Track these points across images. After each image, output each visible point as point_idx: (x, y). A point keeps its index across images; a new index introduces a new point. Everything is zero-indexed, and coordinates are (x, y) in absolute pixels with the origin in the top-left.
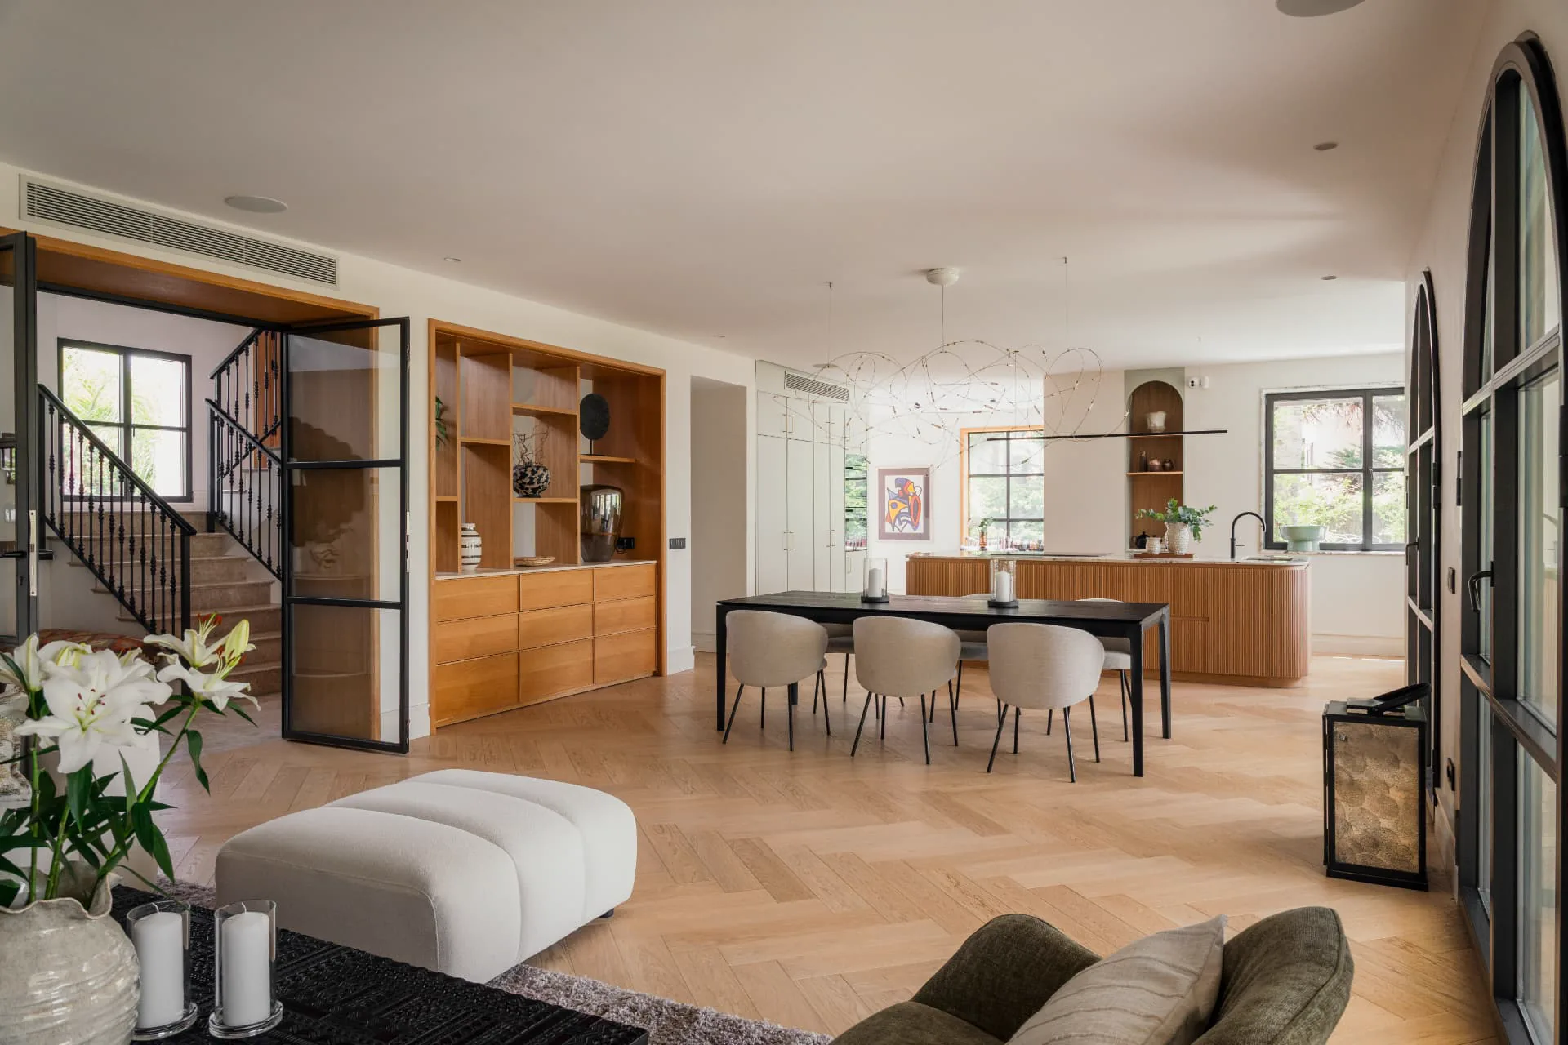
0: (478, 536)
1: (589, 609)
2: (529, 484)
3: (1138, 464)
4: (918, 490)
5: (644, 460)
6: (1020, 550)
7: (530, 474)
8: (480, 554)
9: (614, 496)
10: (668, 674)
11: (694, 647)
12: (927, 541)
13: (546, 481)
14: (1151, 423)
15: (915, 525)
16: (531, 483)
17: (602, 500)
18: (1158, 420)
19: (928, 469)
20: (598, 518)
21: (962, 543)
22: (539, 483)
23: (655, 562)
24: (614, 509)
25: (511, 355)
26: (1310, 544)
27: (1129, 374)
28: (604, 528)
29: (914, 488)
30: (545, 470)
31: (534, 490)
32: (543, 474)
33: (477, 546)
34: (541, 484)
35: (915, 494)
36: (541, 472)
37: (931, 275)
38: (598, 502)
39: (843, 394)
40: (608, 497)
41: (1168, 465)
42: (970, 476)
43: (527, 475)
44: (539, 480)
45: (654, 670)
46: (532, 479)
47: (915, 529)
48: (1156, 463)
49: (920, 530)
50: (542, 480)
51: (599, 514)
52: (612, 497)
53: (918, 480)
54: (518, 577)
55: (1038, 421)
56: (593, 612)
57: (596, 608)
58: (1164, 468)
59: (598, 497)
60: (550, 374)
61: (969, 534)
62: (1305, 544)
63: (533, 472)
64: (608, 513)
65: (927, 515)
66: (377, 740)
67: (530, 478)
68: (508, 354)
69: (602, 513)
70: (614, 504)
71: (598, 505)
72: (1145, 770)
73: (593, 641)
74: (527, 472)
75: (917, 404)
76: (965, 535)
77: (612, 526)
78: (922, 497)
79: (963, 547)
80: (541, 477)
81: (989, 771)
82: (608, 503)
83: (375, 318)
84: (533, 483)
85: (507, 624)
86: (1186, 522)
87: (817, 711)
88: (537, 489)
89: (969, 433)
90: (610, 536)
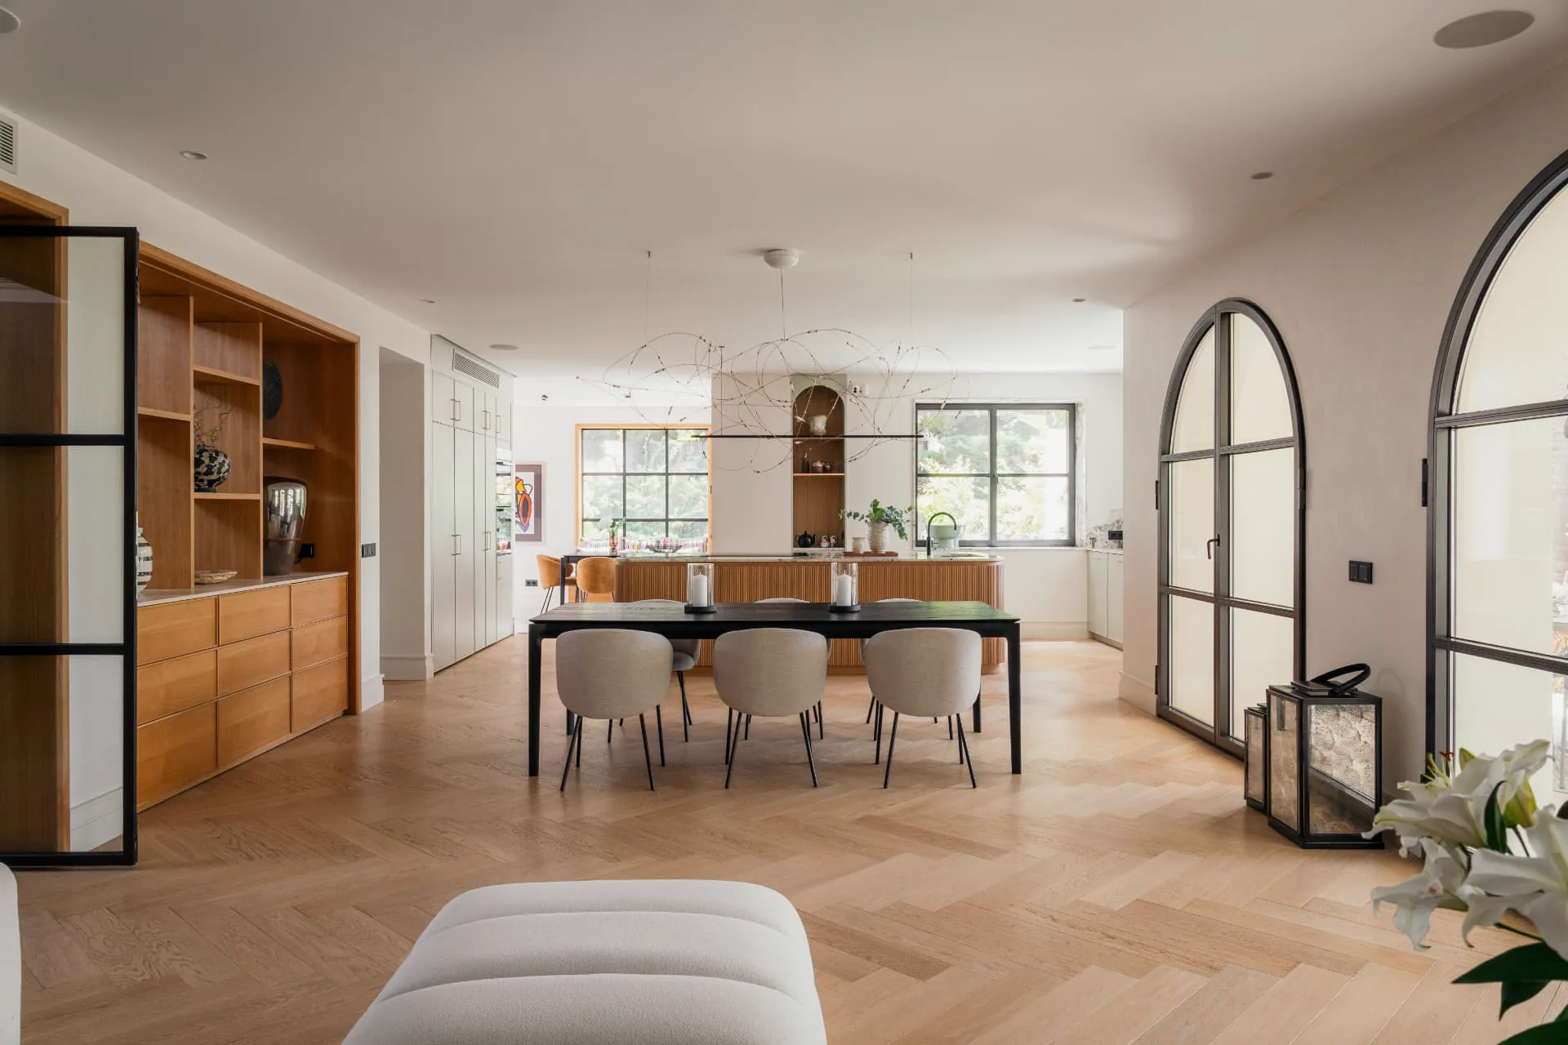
0: (148, 545)
1: (286, 636)
2: (206, 474)
3: (802, 466)
4: (528, 489)
5: (328, 446)
6: (656, 551)
7: (207, 461)
8: (150, 570)
9: (298, 491)
10: (363, 710)
11: (383, 675)
12: (538, 543)
13: (227, 471)
14: (814, 425)
15: (525, 526)
16: (209, 472)
17: (283, 496)
18: (820, 424)
19: (539, 467)
20: (276, 522)
21: (577, 544)
22: (219, 473)
23: (346, 573)
24: (297, 508)
25: (191, 299)
26: (952, 541)
27: (796, 376)
28: (284, 532)
29: (523, 485)
30: (226, 456)
31: (211, 483)
32: (224, 462)
33: (147, 559)
34: (221, 475)
35: (524, 492)
36: (221, 459)
37: (772, 256)
38: (277, 498)
39: (493, 380)
40: (291, 492)
41: (828, 467)
42: (583, 474)
43: (203, 462)
44: (219, 469)
45: (346, 708)
46: (210, 467)
47: (525, 530)
48: (819, 465)
49: (531, 531)
50: (223, 470)
51: (278, 515)
52: (295, 493)
53: (529, 478)
54: (217, 600)
55: (706, 419)
56: (290, 640)
57: (294, 634)
58: (825, 470)
59: (277, 493)
60: (214, 329)
61: (583, 536)
62: (948, 541)
63: (212, 459)
64: (291, 512)
65: (538, 515)
66: (65, 850)
67: (207, 466)
68: (188, 297)
69: (282, 514)
70: (297, 501)
71: (276, 503)
72: (1023, 768)
73: (291, 678)
74: (203, 459)
75: (544, 396)
76: (580, 537)
77: (294, 532)
78: (532, 496)
79: (579, 548)
80: (222, 465)
81: (885, 787)
82: (290, 500)
83: (64, 224)
84: (212, 473)
85: (203, 665)
86: (887, 522)
87: (612, 740)
88: (213, 481)
89: (583, 429)
90: (292, 542)
